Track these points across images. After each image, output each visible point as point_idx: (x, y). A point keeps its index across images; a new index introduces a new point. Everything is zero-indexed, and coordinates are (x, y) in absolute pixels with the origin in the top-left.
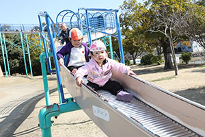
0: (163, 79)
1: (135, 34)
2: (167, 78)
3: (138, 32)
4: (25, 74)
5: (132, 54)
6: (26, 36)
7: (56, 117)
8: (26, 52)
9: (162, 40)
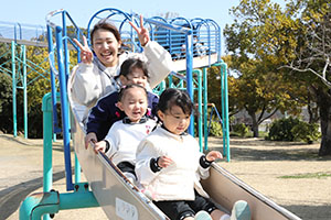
0: (307, 176)
1: (260, 70)
2: (317, 175)
3: (267, 67)
4: (11, 132)
5: (252, 112)
6: (23, 50)
7: (52, 216)
8: (20, 84)
9: (320, 88)
